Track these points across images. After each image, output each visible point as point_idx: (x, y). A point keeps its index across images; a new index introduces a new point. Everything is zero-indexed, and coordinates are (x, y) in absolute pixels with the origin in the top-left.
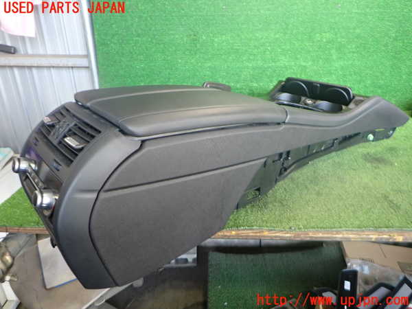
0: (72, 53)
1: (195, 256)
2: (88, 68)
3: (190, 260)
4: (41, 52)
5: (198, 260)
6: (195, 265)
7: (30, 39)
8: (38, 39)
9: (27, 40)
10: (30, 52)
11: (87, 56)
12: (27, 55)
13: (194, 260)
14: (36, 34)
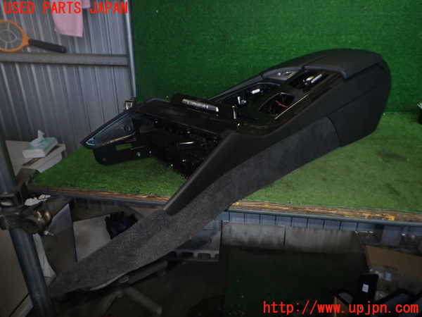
0: (113, 53)
1: (218, 252)
2: (128, 66)
3: (213, 256)
4: (87, 51)
5: (220, 256)
6: (217, 261)
7: (78, 38)
8: (86, 40)
9: (76, 40)
10: (78, 51)
11: (127, 56)
12: (75, 54)
13: (216, 255)
14: (83, 34)
